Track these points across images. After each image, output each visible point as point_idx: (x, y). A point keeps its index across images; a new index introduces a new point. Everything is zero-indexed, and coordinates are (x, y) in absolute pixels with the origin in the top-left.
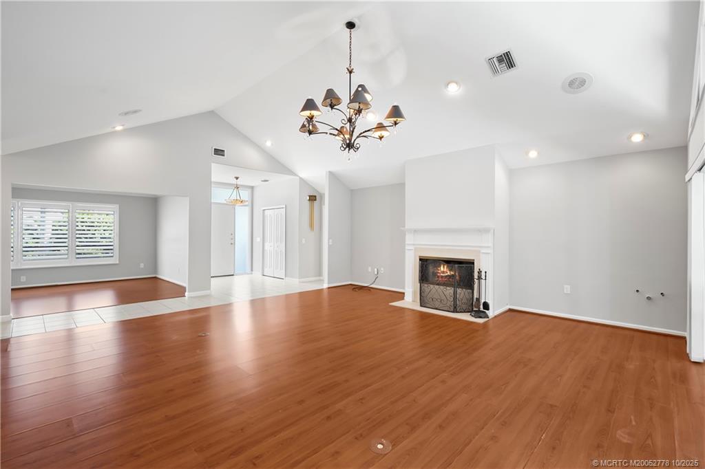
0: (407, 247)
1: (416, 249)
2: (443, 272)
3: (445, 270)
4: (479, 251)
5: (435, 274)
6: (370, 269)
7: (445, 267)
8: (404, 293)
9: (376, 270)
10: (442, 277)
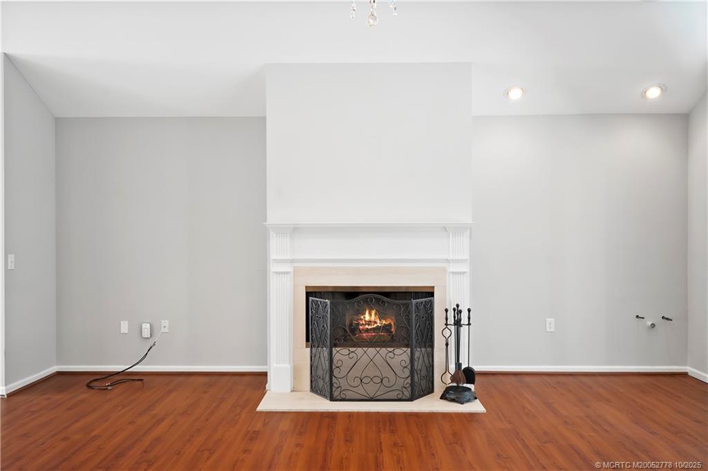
0: (273, 268)
1: (296, 272)
2: (369, 323)
3: (373, 318)
4: (444, 270)
5: (354, 329)
6: (125, 327)
7: (373, 312)
8: (265, 374)
9: (146, 327)
10: (367, 330)
